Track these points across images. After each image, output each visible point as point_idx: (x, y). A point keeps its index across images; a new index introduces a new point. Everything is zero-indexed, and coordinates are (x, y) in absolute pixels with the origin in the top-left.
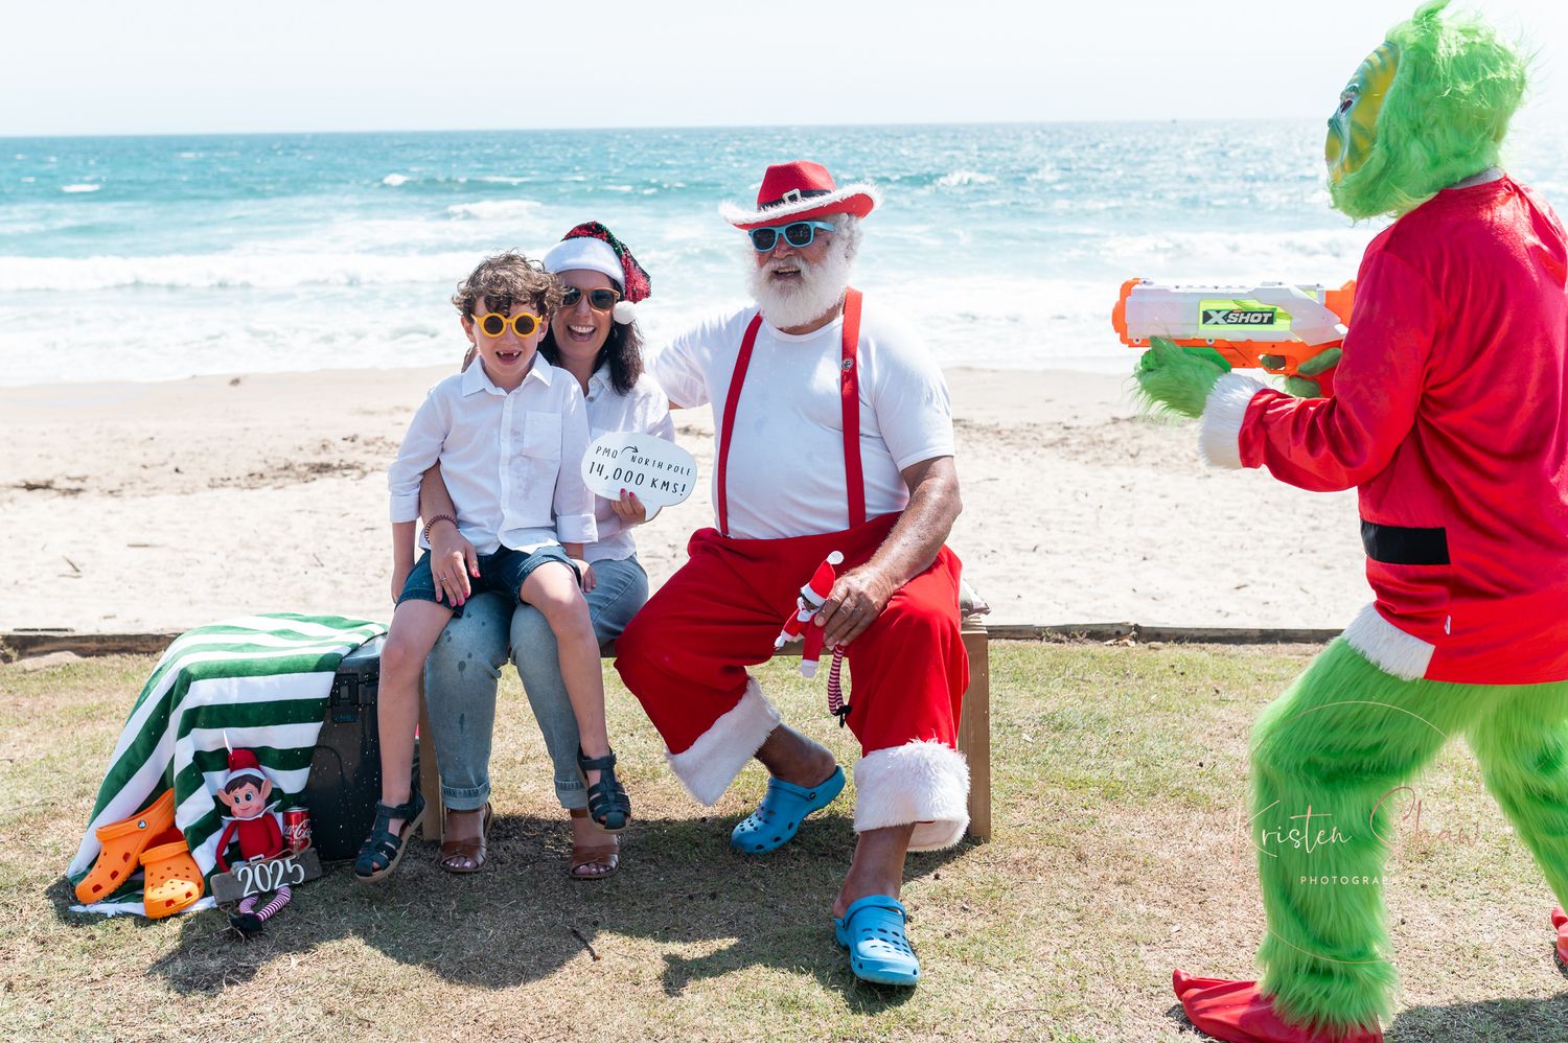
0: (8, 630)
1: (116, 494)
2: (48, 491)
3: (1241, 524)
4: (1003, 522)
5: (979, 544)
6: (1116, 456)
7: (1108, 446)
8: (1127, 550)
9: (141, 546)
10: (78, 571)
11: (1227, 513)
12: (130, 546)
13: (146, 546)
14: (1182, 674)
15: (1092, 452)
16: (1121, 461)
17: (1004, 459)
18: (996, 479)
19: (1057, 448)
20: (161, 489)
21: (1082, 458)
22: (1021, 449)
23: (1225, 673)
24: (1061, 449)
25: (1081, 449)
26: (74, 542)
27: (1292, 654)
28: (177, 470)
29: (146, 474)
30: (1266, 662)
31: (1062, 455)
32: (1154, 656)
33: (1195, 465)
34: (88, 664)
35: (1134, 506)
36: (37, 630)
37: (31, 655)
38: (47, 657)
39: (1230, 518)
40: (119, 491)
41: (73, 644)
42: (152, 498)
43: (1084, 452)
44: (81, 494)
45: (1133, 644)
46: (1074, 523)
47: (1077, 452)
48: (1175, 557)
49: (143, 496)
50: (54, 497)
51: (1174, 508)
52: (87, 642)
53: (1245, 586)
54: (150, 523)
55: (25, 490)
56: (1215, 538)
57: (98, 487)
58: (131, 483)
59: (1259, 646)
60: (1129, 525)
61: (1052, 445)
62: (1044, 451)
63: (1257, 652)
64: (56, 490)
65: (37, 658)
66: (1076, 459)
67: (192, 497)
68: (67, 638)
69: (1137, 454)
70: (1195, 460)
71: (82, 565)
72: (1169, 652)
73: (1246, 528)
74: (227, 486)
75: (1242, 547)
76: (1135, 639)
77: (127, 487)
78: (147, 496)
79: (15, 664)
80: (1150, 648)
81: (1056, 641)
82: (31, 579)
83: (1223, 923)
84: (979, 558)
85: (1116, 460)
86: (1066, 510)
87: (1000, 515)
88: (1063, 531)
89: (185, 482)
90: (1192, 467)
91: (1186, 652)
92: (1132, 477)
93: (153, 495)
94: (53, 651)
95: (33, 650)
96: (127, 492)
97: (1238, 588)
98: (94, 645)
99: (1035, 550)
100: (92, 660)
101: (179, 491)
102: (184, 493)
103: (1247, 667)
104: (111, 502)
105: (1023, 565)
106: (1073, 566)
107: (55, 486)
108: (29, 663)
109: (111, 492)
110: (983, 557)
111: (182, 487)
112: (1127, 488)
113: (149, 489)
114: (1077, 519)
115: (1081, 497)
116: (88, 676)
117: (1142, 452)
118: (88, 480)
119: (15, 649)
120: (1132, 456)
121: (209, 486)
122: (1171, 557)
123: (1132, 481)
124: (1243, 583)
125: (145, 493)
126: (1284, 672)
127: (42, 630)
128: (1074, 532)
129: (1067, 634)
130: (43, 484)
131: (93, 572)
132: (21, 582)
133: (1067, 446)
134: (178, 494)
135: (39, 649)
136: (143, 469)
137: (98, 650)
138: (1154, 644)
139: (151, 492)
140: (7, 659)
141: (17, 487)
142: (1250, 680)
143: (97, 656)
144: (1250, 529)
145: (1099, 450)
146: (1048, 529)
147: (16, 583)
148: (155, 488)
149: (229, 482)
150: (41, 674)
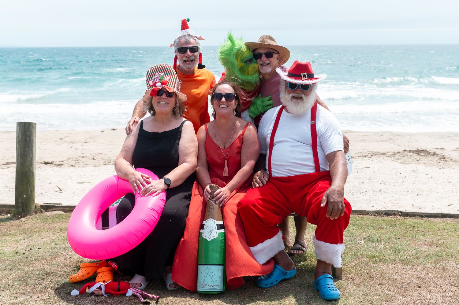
0: (42, 204)
1: (73, 166)
2: (51, 165)
3: (453, 184)
4: (370, 182)
5: (360, 189)
6: (411, 160)
7: (409, 157)
8: (412, 192)
9: (81, 183)
10: (61, 190)
11: (449, 181)
12: (77, 183)
13: (83, 183)
14: (414, 226)
15: (403, 159)
16: (413, 162)
17: (372, 161)
18: (369, 167)
19: (391, 157)
20: (88, 165)
21: (400, 161)
22: (378, 158)
23: (428, 227)
24: (392, 158)
25: (399, 158)
26: (60, 181)
27: (452, 222)
28: (93, 159)
29: (83, 160)
30: (443, 224)
31: (393, 160)
32: (405, 221)
33: (439, 164)
34: (66, 215)
35: (416, 178)
36: (50, 204)
37: (49, 211)
38: (54, 212)
39: (450, 182)
40: (75, 165)
41: (62, 208)
42: (85, 168)
43: (400, 159)
44: (62, 166)
45: (399, 217)
46: (395, 182)
47: (398, 159)
48: (429, 195)
49: (82, 167)
50: (53, 167)
51: (430, 179)
52: (66, 208)
53: (451, 205)
54: (84, 175)
55: (44, 164)
56: (444, 188)
57: (68, 164)
58: (78, 163)
59: (441, 219)
60: (414, 184)
61: (389, 156)
62: (386, 158)
63: (440, 221)
64: (54, 164)
65: (51, 212)
66: (397, 161)
67: (98, 168)
68: (60, 206)
69: (419, 160)
70: (439, 162)
71: (63, 188)
72: (410, 220)
73: (455, 185)
74: (110, 164)
75: (452, 192)
76: (400, 216)
77: (77, 164)
78: (84, 167)
79: (44, 214)
80: (404, 218)
81: (375, 216)
82: (46, 193)
83: (410, 297)
84: (361, 193)
85: (411, 162)
86: (392, 178)
87: (369, 179)
88: (390, 185)
89: (96, 163)
90: (438, 165)
91: (416, 220)
92: (417, 168)
93: (86, 167)
94: (55, 210)
95: (50, 210)
96: (77, 165)
97: (449, 205)
98: (68, 209)
99: (380, 191)
100: (68, 213)
101: (94, 166)
102: (96, 166)
103: (435, 225)
104: (72, 169)
105: (375, 196)
106: (393, 197)
107: (54, 163)
108: (48, 213)
109: (72, 165)
110: (362, 193)
111: (95, 164)
112: (415, 171)
113: (84, 165)
114: (396, 181)
115: (398, 174)
116: (66, 218)
117: (420, 159)
118: (64, 162)
119: (44, 210)
120: (417, 161)
121: (104, 164)
122: (427, 195)
123: (417, 169)
124: (451, 204)
125: (83, 166)
126: (448, 227)
127: (52, 204)
128: (394, 185)
129: (377, 214)
130: (50, 162)
131: (66, 191)
132: (43, 194)
133: (394, 157)
134: (94, 167)
135: (51, 210)
136: (82, 158)
137: (69, 211)
138: (406, 217)
139: (86, 166)
140: (41, 212)
141: (42, 163)
142: (436, 229)
143: (69, 212)
144: (456, 186)
145: (406, 158)
146: (386, 184)
147: (41, 194)
148: (86, 165)
149: (110, 163)
150: (52, 217)
